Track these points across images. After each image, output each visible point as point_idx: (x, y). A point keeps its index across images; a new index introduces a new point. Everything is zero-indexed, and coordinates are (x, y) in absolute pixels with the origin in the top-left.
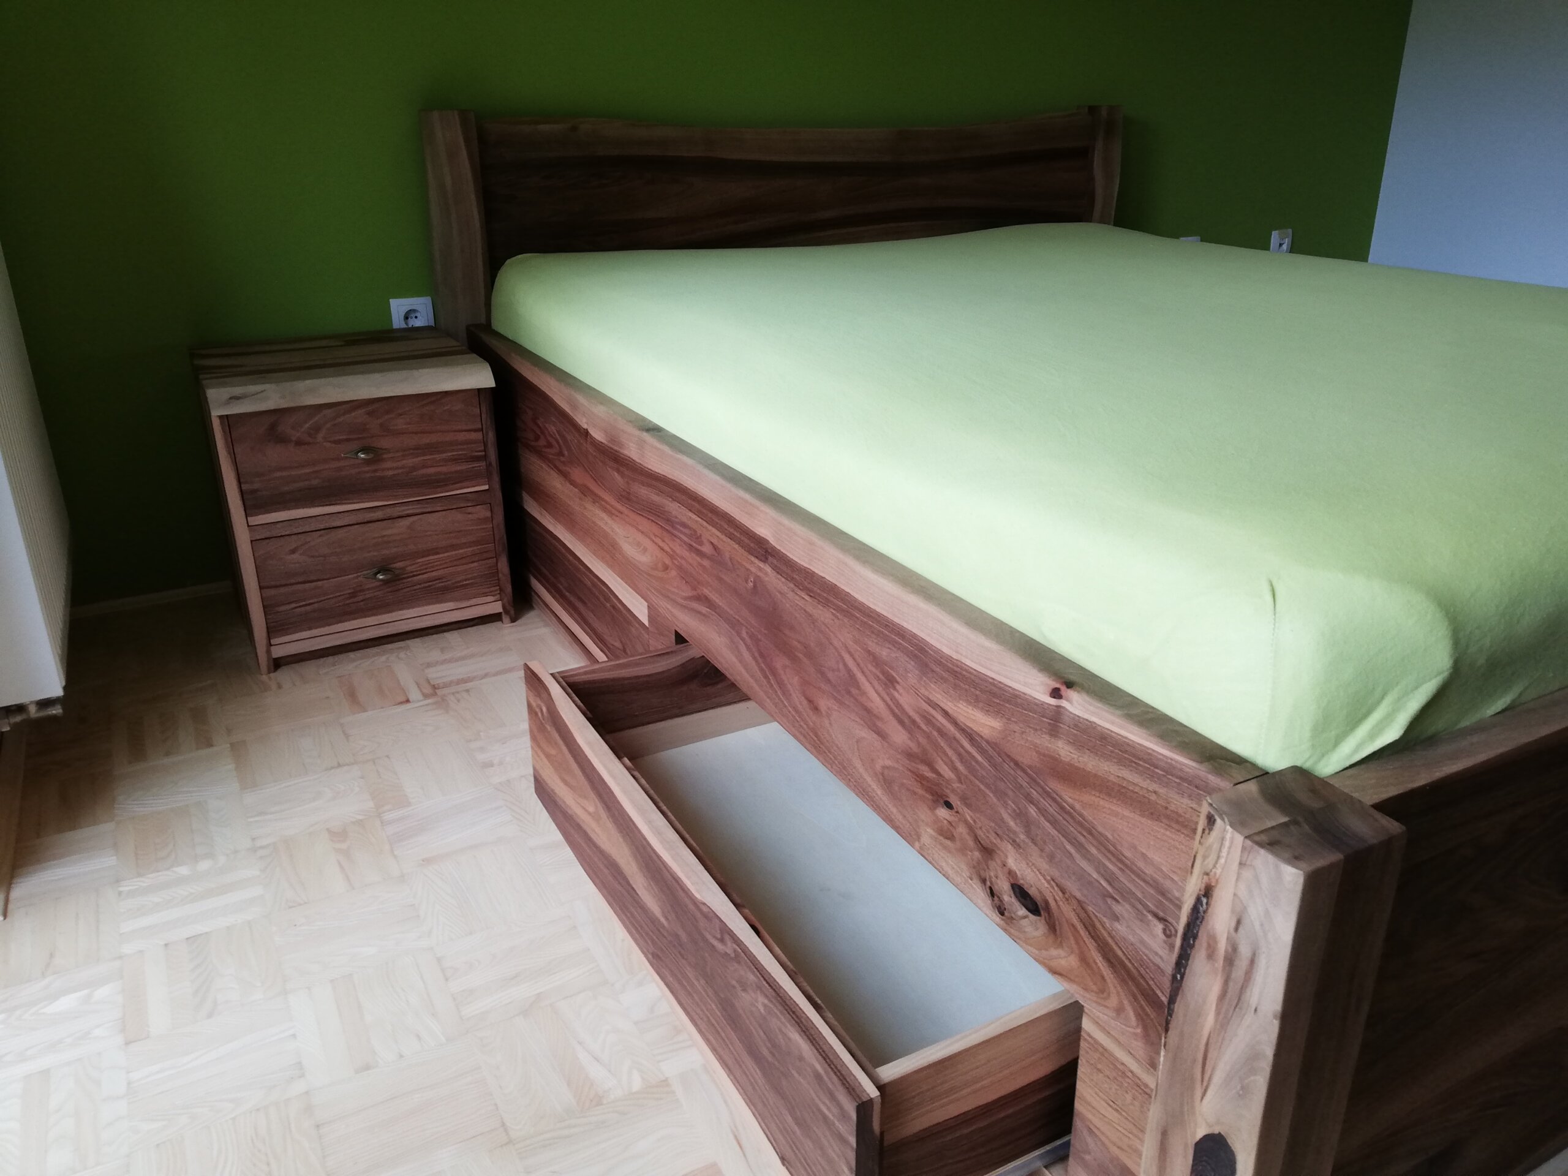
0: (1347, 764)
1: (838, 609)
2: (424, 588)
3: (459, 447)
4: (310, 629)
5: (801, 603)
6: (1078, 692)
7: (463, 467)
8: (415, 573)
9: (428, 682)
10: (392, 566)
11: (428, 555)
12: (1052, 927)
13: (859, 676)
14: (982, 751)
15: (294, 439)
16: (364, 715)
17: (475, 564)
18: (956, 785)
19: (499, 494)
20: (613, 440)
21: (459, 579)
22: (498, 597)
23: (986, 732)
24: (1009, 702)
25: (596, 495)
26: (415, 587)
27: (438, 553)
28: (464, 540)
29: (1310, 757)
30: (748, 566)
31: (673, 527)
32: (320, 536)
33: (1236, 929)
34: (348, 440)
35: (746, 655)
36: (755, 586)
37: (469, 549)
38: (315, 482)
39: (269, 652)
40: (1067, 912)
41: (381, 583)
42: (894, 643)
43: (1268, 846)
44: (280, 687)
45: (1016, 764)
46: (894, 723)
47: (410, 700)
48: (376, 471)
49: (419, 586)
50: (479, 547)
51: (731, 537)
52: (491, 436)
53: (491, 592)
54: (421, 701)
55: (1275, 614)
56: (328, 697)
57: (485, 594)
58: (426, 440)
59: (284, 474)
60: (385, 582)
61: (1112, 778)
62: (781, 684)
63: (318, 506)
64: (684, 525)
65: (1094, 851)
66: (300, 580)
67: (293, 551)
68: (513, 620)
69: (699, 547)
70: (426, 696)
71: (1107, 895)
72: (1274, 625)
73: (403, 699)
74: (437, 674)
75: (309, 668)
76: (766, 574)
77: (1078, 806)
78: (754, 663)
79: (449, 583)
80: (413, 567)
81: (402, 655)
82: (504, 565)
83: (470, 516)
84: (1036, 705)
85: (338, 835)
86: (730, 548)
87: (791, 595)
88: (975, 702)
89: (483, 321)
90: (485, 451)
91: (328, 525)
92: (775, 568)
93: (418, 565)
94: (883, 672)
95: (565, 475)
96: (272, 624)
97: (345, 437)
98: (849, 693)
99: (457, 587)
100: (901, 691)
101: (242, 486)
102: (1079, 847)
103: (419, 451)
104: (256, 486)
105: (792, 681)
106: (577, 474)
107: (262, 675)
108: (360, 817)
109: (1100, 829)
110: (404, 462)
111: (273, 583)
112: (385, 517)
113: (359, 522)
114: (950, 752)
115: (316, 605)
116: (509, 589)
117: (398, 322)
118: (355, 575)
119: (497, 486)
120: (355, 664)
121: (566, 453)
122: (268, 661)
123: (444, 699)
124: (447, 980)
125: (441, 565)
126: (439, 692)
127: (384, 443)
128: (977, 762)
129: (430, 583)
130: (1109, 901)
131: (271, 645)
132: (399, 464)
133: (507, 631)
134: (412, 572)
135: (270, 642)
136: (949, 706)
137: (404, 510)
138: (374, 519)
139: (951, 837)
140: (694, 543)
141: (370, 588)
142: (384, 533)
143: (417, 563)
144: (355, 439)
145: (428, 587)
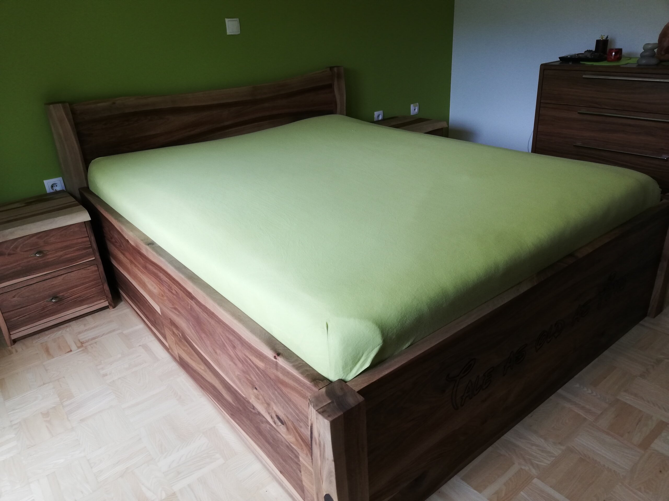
0: (355, 376)
1: (215, 320)
2: (73, 301)
3: (80, 245)
4: (27, 325)
5: (205, 317)
6: (281, 357)
7: (84, 252)
8: (69, 296)
9: (79, 341)
10: (58, 295)
11: (73, 288)
12: (288, 429)
13: (226, 344)
14: (262, 373)
15: (7, 253)
16: (53, 359)
17: (94, 289)
18: (257, 383)
19: (100, 260)
20: (136, 246)
21: (87, 296)
22: (106, 300)
23: (261, 367)
24: (265, 358)
25: (136, 265)
26: (69, 302)
27: (77, 287)
28: (87, 280)
29: (344, 376)
30: (188, 301)
31: (162, 282)
32: (25, 289)
33: (319, 436)
34: (30, 250)
35: (193, 331)
36: (191, 308)
37: (90, 283)
38: (19, 268)
39: (10, 337)
40: (289, 424)
42: (232, 334)
43: (322, 413)
44: (17, 351)
45: (270, 377)
46: (238, 360)
47: (72, 350)
48: (45, 260)
49: (71, 301)
50: (94, 282)
51: (181, 290)
52: (93, 238)
53: (103, 298)
54: (76, 350)
55: (327, 334)
56: (37, 354)
57: (100, 300)
58: (65, 244)
59: (6, 267)
60: (55, 302)
61: (292, 385)
62: (204, 342)
63: (22, 277)
64: (165, 282)
65: (292, 406)
66: (19, 307)
67: (14, 297)
68: (114, 307)
69: (172, 291)
70: (79, 348)
71: (298, 420)
72: (328, 338)
73: (69, 350)
74: (83, 337)
75: (28, 341)
76: (193, 304)
77: (286, 392)
78: (195, 334)
79: (84, 297)
80: (67, 294)
81: (68, 330)
82: (106, 287)
83: (88, 270)
84: (271, 360)
85: (46, 415)
86: (181, 293)
87: (202, 313)
88: (257, 357)
89: (86, 185)
90: (91, 244)
91: (27, 284)
92: (195, 303)
94: (232, 344)
95: (124, 254)
96: (9, 327)
97: (29, 249)
98: (224, 349)
99: (88, 299)
100: (237, 350)
102: (289, 404)
103: (62, 249)
105: (208, 343)
106: (127, 254)
107: (9, 347)
108: (54, 406)
109: (293, 400)
110: (57, 254)
111: (7, 311)
112: (52, 277)
113: (42, 280)
114: (254, 372)
115: (28, 316)
116: (110, 296)
117: (48, 190)
118: (43, 301)
119: (98, 257)
120: (48, 336)
121: (123, 247)
122: (10, 341)
123: (86, 348)
124: (92, 468)
125: (79, 291)
126: (84, 345)
127: (47, 248)
128: (260, 376)
129: (76, 299)
130: (299, 422)
131: (11, 335)
132: (55, 255)
133: (112, 313)
134: (67, 296)
135: (10, 334)
136: (250, 357)
137: (60, 273)
138: (46, 279)
139: (259, 399)
140: (170, 290)
141: (50, 306)
142: (52, 283)
143: (69, 292)
144: (34, 249)
145: (75, 301)
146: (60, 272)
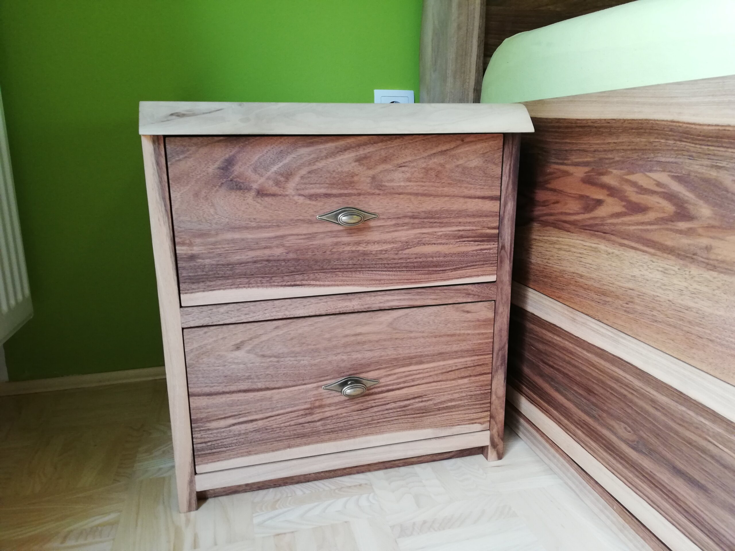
2: (401, 407)
3: (469, 220)
4: (249, 453)
7: (471, 248)
8: (390, 387)
10: (361, 376)
11: (410, 364)
15: (255, 186)
17: (466, 381)
19: (507, 289)
21: (443, 399)
22: (486, 425)
26: (388, 407)
27: (421, 363)
28: (455, 348)
32: (277, 328)
37: (461, 360)
38: (278, 252)
39: (191, 482)
41: (347, 398)
48: (358, 243)
49: (393, 405)
50: (473, 358)
57: (472, 421)
58: (427, 205)
59: (237, 236)
60: (351, 398)
63: (277, 286)
66: (243, 387)
67: (237, 347)
68: (500, 457)
79: (431, 402)
80: (390, 378)
82: (501, 385)
83: (469, 315)
90: (498, 228)
91: (288, 314)
93: (395, 377)
96: (199, 446)
97: (323, 191)
99: (439, 410)
101: (177, 248)
103: (417, 221)
104: (196, 250)
107: (180, 513)
110: (396, 234)
111: (207, 390)
112: (362, 308)
113: (329, 312)
115: (260, 423)
116: (499, 415)
118: (315, 385)
119: (507, 277)
122: (190, 494)
125: (423, 378)
127: (376, 205)
129: (408, 402)
131: (196, 474)
132: (388, 236)
134: (387, 386)
135: (195, 469)
137: (388, 301)
138: (348, 310)
141: (330, 405)
142: (359, 330)
143: (395, 374)
144: (335, 196)
145: (405, 406)
146: (390, 298)
